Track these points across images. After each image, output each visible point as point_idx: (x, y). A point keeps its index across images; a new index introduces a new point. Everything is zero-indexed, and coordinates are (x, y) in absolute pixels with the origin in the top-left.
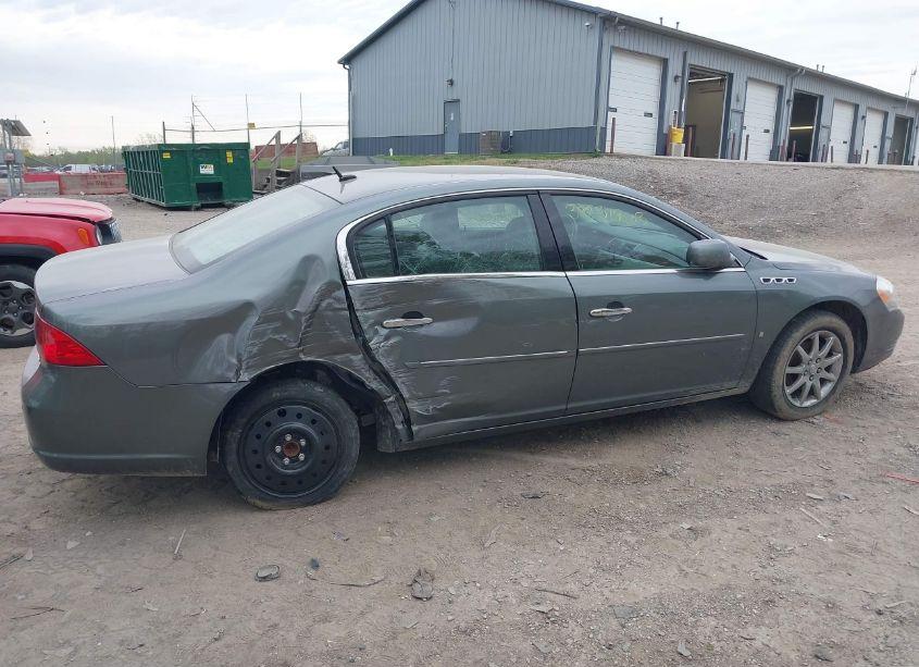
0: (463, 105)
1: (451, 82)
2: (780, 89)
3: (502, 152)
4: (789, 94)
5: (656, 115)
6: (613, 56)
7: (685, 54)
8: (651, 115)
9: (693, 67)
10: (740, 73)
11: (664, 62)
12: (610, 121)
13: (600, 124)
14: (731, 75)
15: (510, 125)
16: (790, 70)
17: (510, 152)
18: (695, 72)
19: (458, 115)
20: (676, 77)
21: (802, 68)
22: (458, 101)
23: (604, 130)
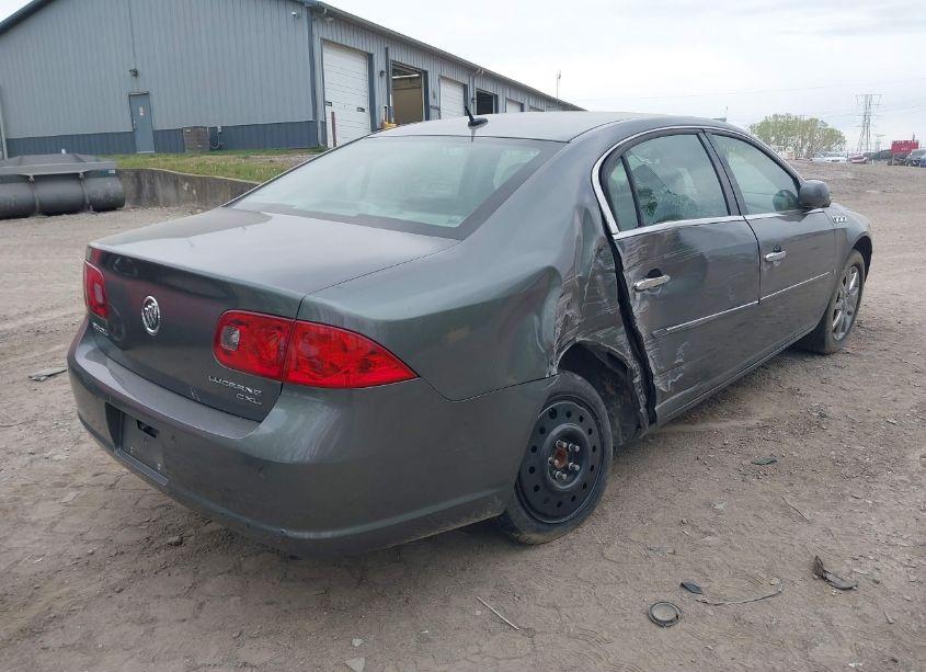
0: (154, 99)
1: (135, 73)
2: (465, 87)
3: (212, 150)
4: (472, 94)
5: (367, 111)
6: (324, 50)
7: (387, 49)
8: (363, 110)
9: (395, 63)
10: (434, 71)
11: (369, 57)
12: (329, 116)
13: (320, 118)
14: (426, 72)
15: (218, 119)
16: (471, 70)
17: (220, 148)
18: (398, 68)
19: (149, 111)
20: (382, 72)
21: (482, 69)
22: (147, 94)
23: (324, 124)
